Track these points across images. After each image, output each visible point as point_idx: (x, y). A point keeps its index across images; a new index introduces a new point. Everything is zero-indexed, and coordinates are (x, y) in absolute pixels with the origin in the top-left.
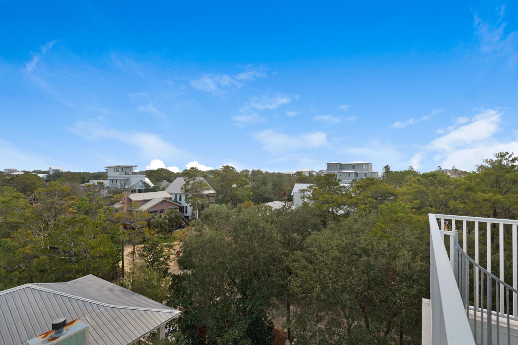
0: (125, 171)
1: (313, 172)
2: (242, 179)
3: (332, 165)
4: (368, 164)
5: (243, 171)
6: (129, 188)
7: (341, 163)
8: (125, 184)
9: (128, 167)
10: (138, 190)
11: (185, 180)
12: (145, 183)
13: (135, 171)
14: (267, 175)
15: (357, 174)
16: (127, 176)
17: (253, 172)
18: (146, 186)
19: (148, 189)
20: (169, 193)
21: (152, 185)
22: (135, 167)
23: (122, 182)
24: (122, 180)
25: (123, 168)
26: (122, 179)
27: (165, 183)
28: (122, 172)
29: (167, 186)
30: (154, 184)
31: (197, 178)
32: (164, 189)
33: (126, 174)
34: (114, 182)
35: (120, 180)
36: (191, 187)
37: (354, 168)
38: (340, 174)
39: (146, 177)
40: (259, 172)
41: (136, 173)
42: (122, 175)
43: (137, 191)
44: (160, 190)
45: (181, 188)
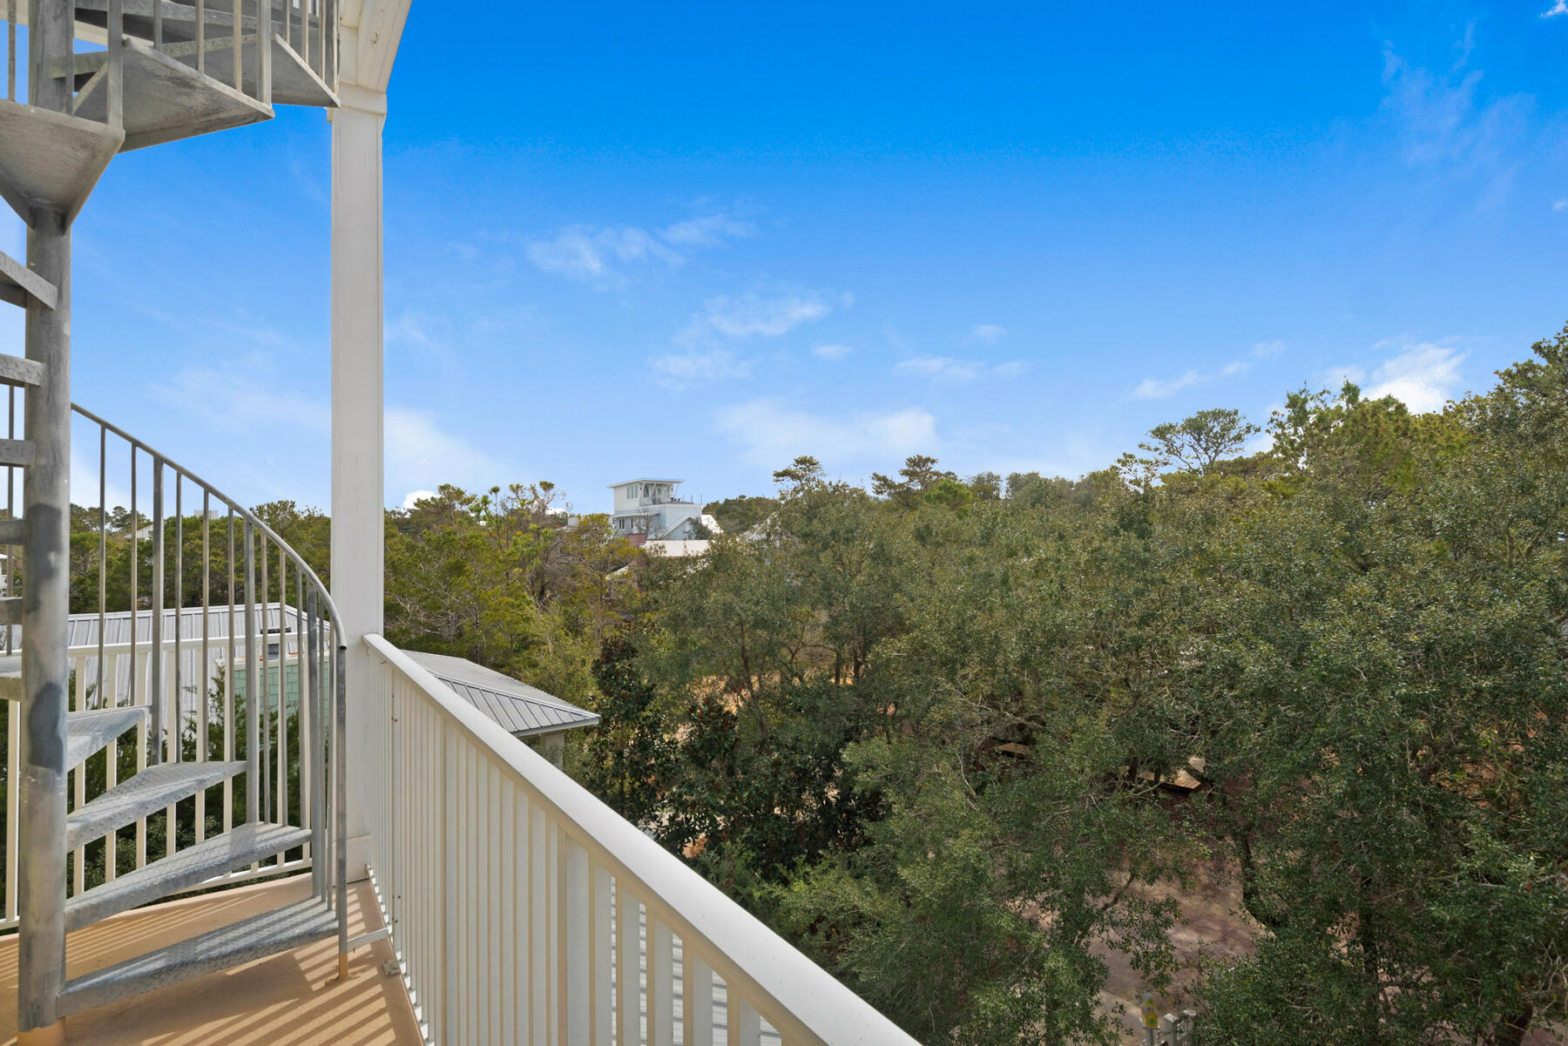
0: (654, 494)
8: (648, 529)
9: (660, 485)
13: (676, 495)
21: (715, 530)
22: (678, 482)
24: (644, 517)
25: (647, 486)
26: (644, 514)
28: (644, 495)
30: (720, 529)
33: (655, 501)
34: (628, 522)
35: (640, 517)
41: (678, 501)
42: (644, 504)
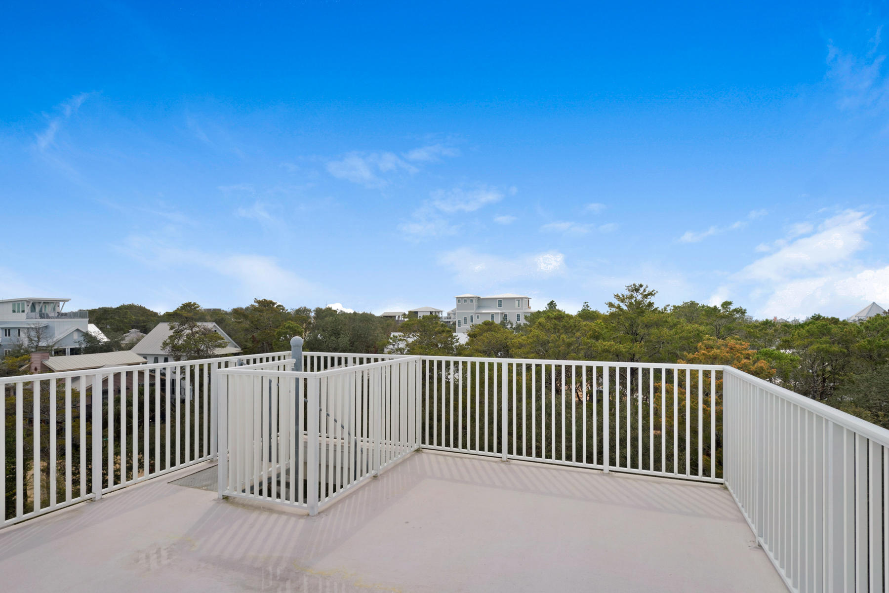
0: (41, 311)
1: (438, 312)
2: (287, 325)
3: (465, 299)
4: (522, 298)
5: (298, 311)
6: (48, 346)
7: (479, 296)
8: (38, 338)
9: (46, 302)
10: (72, 350)
11: (172, 328)
12: (87, 336)
13: (63, 311)
14: (342, 318)
15: (506, 316)
16: (44, 322)
17: (319, 311)
18: (88, 342)
19: (92, 347)
20: (140, 354)
21: (103, 338)
22: (65, 301)
23: (33, 334)
24: (32, 328)
25: (34, 304)
26: (33, 326)
27: (134, 333)
28: (32, 311)
29: (139, 340)
30: (108, 337)
31: (199, 324)
32: (130, 347)
33: (42, 316)
34: (14, 333)
35: (28, 328)
36: (184, 340)
37: (500, 305)
38: (478, 316)
39: (90, 322)
40: (330, 312)
41: (65, 315)
42: (32, 318)
43: (68, 351)
44: (120, 349)
45: (164, 344)
